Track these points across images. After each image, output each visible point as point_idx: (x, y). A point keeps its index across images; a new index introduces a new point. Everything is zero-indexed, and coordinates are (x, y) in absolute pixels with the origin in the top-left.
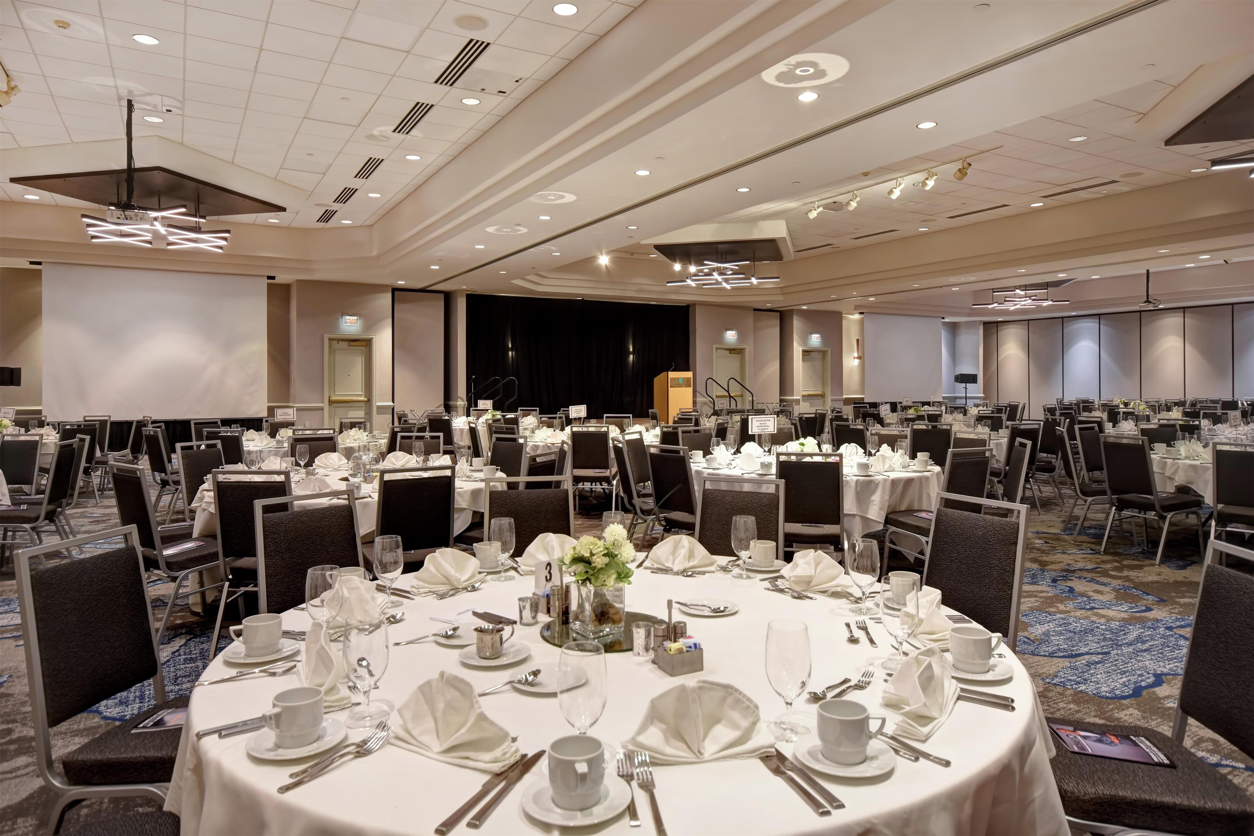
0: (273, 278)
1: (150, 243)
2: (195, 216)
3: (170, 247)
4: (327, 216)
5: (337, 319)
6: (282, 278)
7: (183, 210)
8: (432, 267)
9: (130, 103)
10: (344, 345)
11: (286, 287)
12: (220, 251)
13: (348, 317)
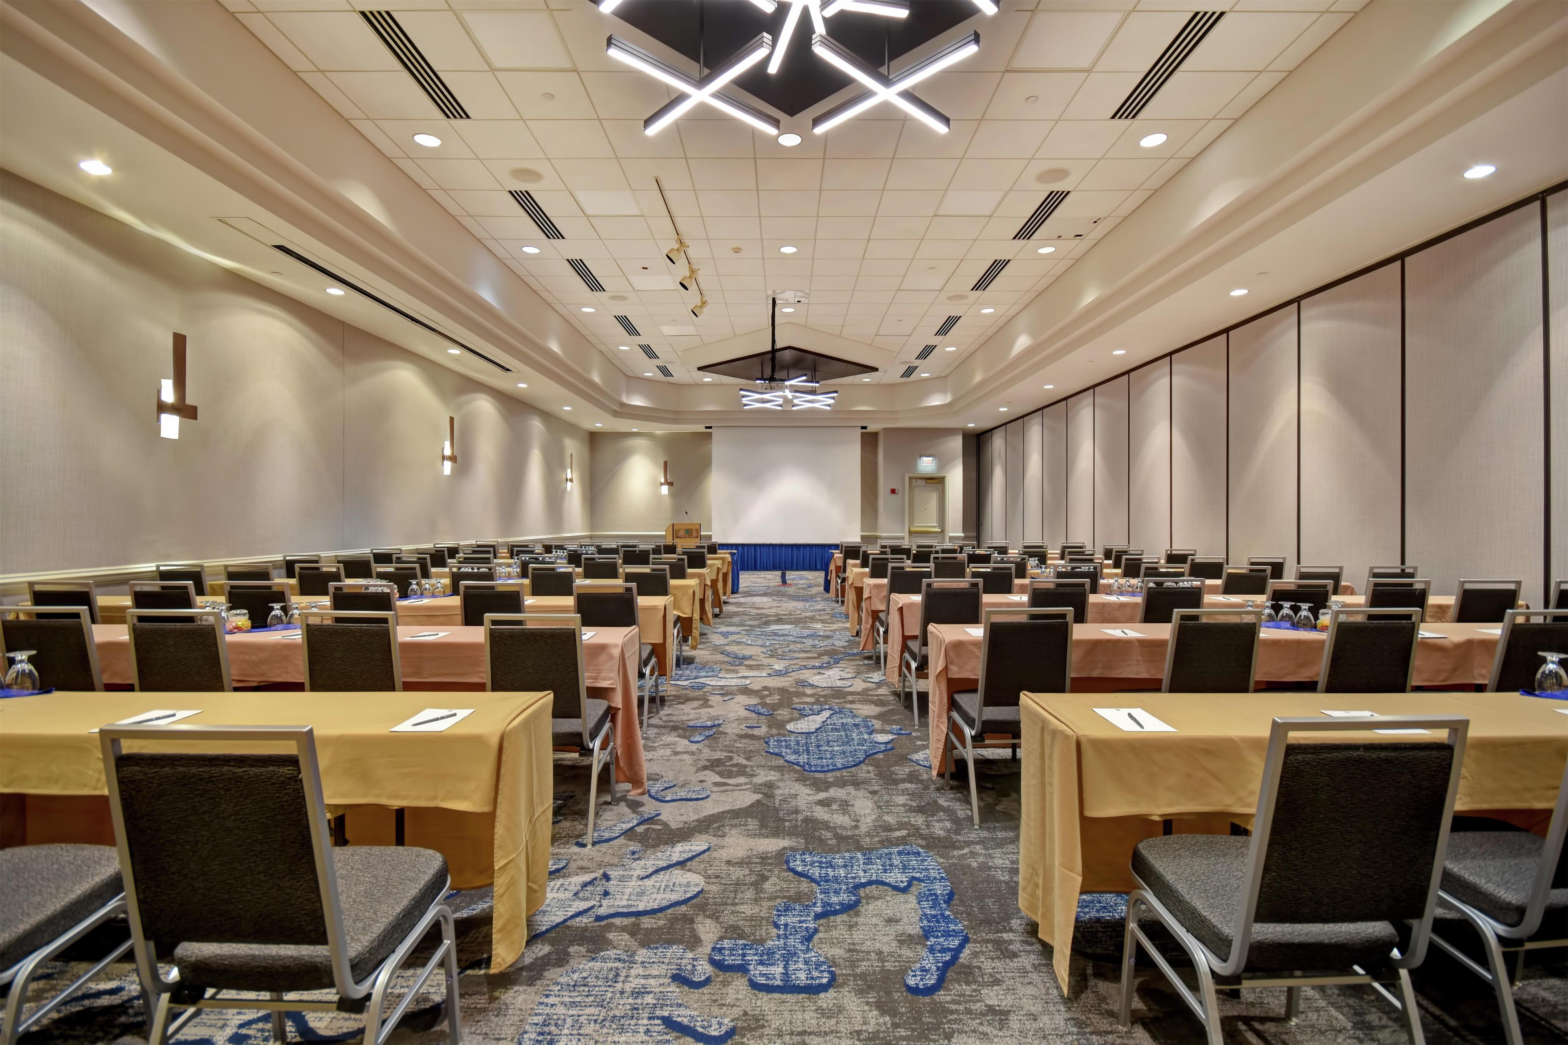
0: (865, 428)
1: (781, 406)
2: (812, 382)
3: (794, 408)
4: (910, 371)
5: (916, 461)
6: (872, 428)
7: (804, 378)
8: (1001, 409)
9: (774, 300)
10: (922, 482)
11: (875, 435)
12: (829, 408)
13: (925, 458)
